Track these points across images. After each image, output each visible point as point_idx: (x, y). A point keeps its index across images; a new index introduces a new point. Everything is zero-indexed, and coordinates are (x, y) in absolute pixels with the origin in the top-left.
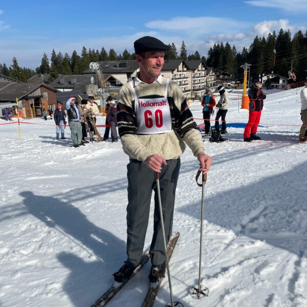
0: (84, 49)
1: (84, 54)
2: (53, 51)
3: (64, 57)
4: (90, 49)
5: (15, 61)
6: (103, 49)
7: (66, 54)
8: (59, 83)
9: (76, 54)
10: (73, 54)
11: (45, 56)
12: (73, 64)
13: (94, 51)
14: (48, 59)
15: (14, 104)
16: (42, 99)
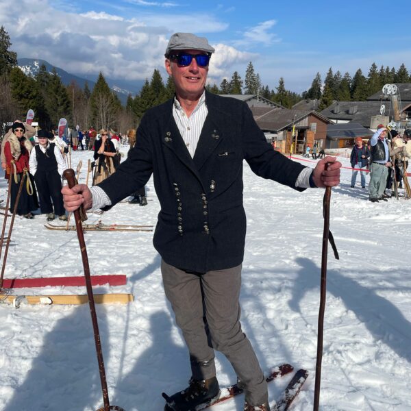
0: (374, 66)
1: (373, 73)
2: (330, 70)
3: (343, 77)
4: (382, 67)
5: (282, 83)
6: (403, 66)
7: (347, 74)
8: (333, 112)
9: (360, 74)
10: (357, 73)
11: (318, 76)
12: (354, 87)
13: (388, 69)
14: (320, 80)
15: (274, 135)
16: (308, 131)
